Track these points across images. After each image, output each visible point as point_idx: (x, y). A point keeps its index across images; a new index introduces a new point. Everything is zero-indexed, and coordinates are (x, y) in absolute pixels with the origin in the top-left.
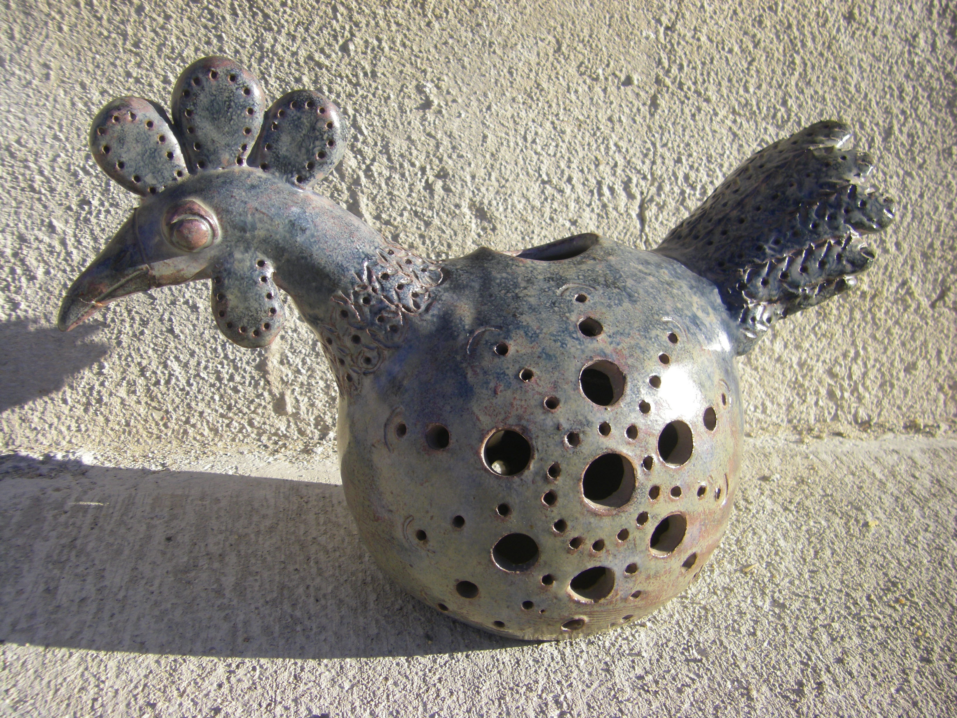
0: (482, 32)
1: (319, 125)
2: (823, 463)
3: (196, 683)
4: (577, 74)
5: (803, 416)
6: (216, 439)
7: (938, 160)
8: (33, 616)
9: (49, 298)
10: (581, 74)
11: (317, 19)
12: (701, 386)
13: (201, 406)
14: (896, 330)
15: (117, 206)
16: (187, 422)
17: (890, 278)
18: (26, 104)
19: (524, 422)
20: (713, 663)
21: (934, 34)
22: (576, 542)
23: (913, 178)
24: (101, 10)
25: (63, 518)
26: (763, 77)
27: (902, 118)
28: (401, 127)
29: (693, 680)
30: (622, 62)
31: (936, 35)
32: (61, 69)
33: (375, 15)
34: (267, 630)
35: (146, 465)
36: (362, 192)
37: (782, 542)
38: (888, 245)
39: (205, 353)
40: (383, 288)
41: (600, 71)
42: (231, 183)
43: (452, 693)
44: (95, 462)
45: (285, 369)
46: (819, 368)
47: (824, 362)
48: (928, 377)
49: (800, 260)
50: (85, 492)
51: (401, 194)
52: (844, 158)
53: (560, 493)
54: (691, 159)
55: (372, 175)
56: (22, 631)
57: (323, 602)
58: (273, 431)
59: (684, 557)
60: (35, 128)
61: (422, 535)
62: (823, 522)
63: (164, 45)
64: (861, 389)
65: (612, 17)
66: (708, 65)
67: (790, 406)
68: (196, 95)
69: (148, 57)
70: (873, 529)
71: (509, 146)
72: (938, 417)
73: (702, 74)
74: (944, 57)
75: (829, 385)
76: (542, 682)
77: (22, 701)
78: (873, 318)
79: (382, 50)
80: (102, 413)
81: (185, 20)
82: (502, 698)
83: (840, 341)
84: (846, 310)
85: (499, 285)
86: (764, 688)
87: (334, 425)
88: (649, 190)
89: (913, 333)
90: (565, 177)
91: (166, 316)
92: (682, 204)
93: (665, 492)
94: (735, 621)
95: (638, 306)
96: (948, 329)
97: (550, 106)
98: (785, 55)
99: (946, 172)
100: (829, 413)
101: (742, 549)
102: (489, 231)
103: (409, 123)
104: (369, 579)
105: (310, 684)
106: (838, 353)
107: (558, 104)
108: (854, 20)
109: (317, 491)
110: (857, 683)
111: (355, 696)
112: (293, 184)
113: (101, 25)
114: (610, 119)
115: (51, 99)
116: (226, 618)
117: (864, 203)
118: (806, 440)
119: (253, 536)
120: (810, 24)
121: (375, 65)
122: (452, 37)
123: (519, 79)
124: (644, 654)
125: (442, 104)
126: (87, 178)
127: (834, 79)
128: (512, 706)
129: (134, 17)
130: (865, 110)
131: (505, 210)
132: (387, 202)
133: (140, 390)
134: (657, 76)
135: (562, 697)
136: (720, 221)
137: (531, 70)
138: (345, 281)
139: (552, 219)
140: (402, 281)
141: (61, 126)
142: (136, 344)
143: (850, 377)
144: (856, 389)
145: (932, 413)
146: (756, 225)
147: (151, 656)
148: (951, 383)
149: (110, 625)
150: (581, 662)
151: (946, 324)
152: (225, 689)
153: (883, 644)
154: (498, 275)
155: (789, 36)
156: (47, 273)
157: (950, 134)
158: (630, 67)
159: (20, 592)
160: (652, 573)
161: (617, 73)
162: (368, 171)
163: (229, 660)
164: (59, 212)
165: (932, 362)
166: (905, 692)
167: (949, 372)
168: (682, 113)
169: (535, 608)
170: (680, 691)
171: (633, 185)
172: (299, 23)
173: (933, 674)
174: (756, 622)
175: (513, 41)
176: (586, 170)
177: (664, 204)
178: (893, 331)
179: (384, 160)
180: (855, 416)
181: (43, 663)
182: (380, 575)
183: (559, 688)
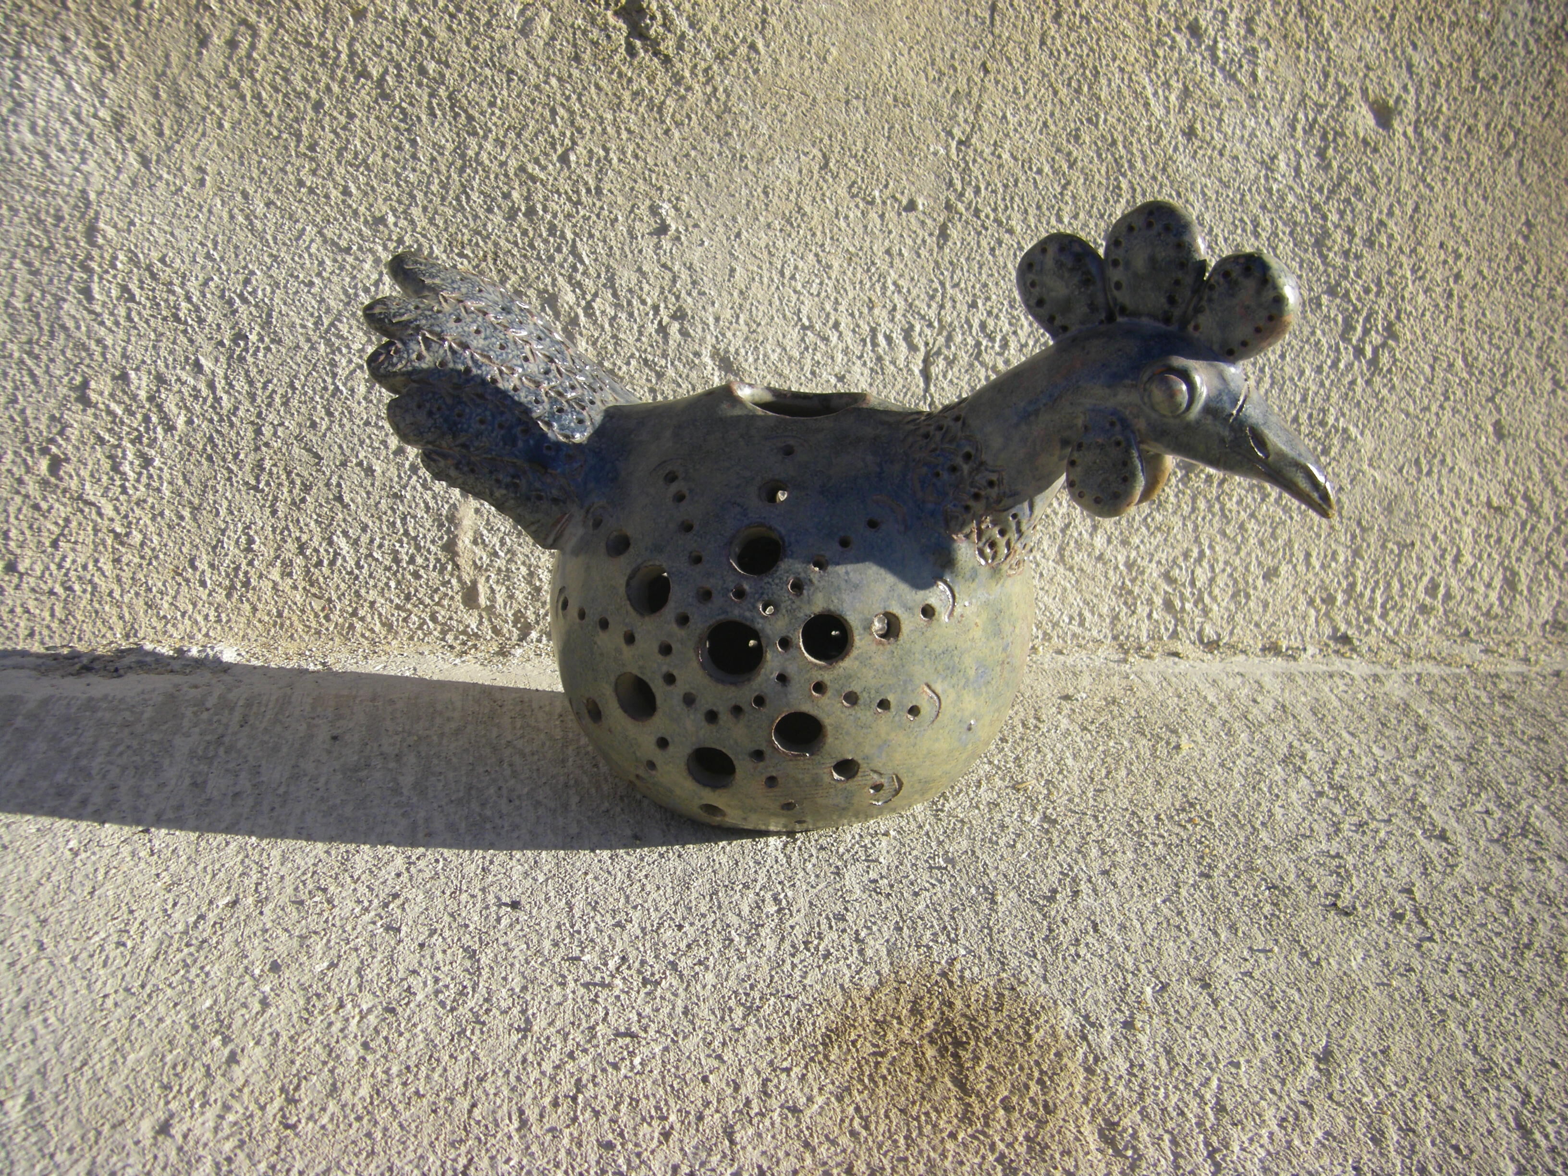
0: (731, 143)
2: (1146, 684)
3: (371, 872)
4: (848, 197)
5: (1132, 631)
6: (390, 637)
8: (180, 807)
9: (190, 454)
10: (853, 196)
11: (532, 123)
13: (373, 595)
14: (1252, 525)
15: (279, 342)
16: (354, 614)
18: (174, 214)
20: (960, 871)
21: (1298, 155)
24: (271, 105)
25: (205, 716)
26: (1080, 204)
28: (630, 256)
29: (933, 886)
30: (904, 182)
31: (1301, 156)
32: (219, 173)
33: (602, 120)
34: (452, 827)
35: (303, 664)
36: (581, 334)
37: (1070, 762)
39: (380, 528)
41: (876, 193)
43: (658, 888)
44: (238, 659)
45: (479, 551)
46: (1153, 571)
47: (1159, 563)
48: (1294, 586)
51: (629, 337)
54: (989, 304)
55: (594, 314)
57: (517, 803)
58: (461, 628)
60: (183, 244)
62: (1126, 743)
63: (346, 148)
64: (1207, 599)
65: (892, 128)
66: (1011, 188)
67: (1116, 618)
69: (325, 163)
70: (1184, 753)
71: (762, 283)
72: (1307, 639)
73: (1004, 199)
74: (1311, 184)
75: (1166, 592)
76: (762, 879)
77: (176, 883)
78: (1222, 509)
79: (610, 162)
80: (248, 600)
81: (372, 120)
82: (716, 893)
83: (1179, 537)
86: (1012, 894)
87: (538, 623)
88: (935, 340)
89: (1274, 530)
90: (831, 322)
91: (334, 481)
92: (977, 358)
94: (993, 833)
96: (1319, 526)
97: (814, 235)
98: (1108, 178)
99: (1314, 327)
100: (1167, 629)
101: (1020, 766)
103: (640, 251)
104: (572, 782)
105: (500, 876)
106: (1177, 552)
107: (824, 232)
108: (1196, 136)
110: (1119, 893)
111: (550, 887)
113: (270, 123)
114: (888, 252)
115: (205, 210)
116: (405, 814)
118: (1131, 659)
119: (435, 738)
120: (1139, 141)
121: (601, 180)
122: (694, 148)
123: (776, 200)
124: (881, 860)
125: (681, 229)
126: (245, 307)
128: (725, 901)
129: (311, 113)
131: (756, 360)
132: (610, 347)
133: (298, 572)
134: (948, 200)
135: (782, 896)
137: (791, 191)
139: (813, 373)
141: (215, 244)
142: (295, 514)
143: (1193, 583)
144: (1200, 599)
145: (1300, 633)
147: (319, 845)
148: (1324, 596)
149: (271, 818)
150: (809, 865)
152: (405, 877)
153: (1160, 860)
155: (1113, 155)
156: (190, 422)
157: (1319, 280)
158: (913, 189)
159: (162, 785)
161: (898, 196)
162: (589, 309)
163: (409, 851)
164: (208, 348)
165: (1299, 568)
166: (1171, 902)
167: (1322, 581)
168: (979, 246)
170: (916, 894)
171: (915, 334)
172: (509, 127)
173: (1209, 888)
174: (1018, 835)
175: (770, 154)
176: (857, 314)
177: (955, 358)
178: (1247, 526)
179: (609, 295)
180: (1200, 633)
181: (197, 851)
182: (585, 779)
183: (779, 887)
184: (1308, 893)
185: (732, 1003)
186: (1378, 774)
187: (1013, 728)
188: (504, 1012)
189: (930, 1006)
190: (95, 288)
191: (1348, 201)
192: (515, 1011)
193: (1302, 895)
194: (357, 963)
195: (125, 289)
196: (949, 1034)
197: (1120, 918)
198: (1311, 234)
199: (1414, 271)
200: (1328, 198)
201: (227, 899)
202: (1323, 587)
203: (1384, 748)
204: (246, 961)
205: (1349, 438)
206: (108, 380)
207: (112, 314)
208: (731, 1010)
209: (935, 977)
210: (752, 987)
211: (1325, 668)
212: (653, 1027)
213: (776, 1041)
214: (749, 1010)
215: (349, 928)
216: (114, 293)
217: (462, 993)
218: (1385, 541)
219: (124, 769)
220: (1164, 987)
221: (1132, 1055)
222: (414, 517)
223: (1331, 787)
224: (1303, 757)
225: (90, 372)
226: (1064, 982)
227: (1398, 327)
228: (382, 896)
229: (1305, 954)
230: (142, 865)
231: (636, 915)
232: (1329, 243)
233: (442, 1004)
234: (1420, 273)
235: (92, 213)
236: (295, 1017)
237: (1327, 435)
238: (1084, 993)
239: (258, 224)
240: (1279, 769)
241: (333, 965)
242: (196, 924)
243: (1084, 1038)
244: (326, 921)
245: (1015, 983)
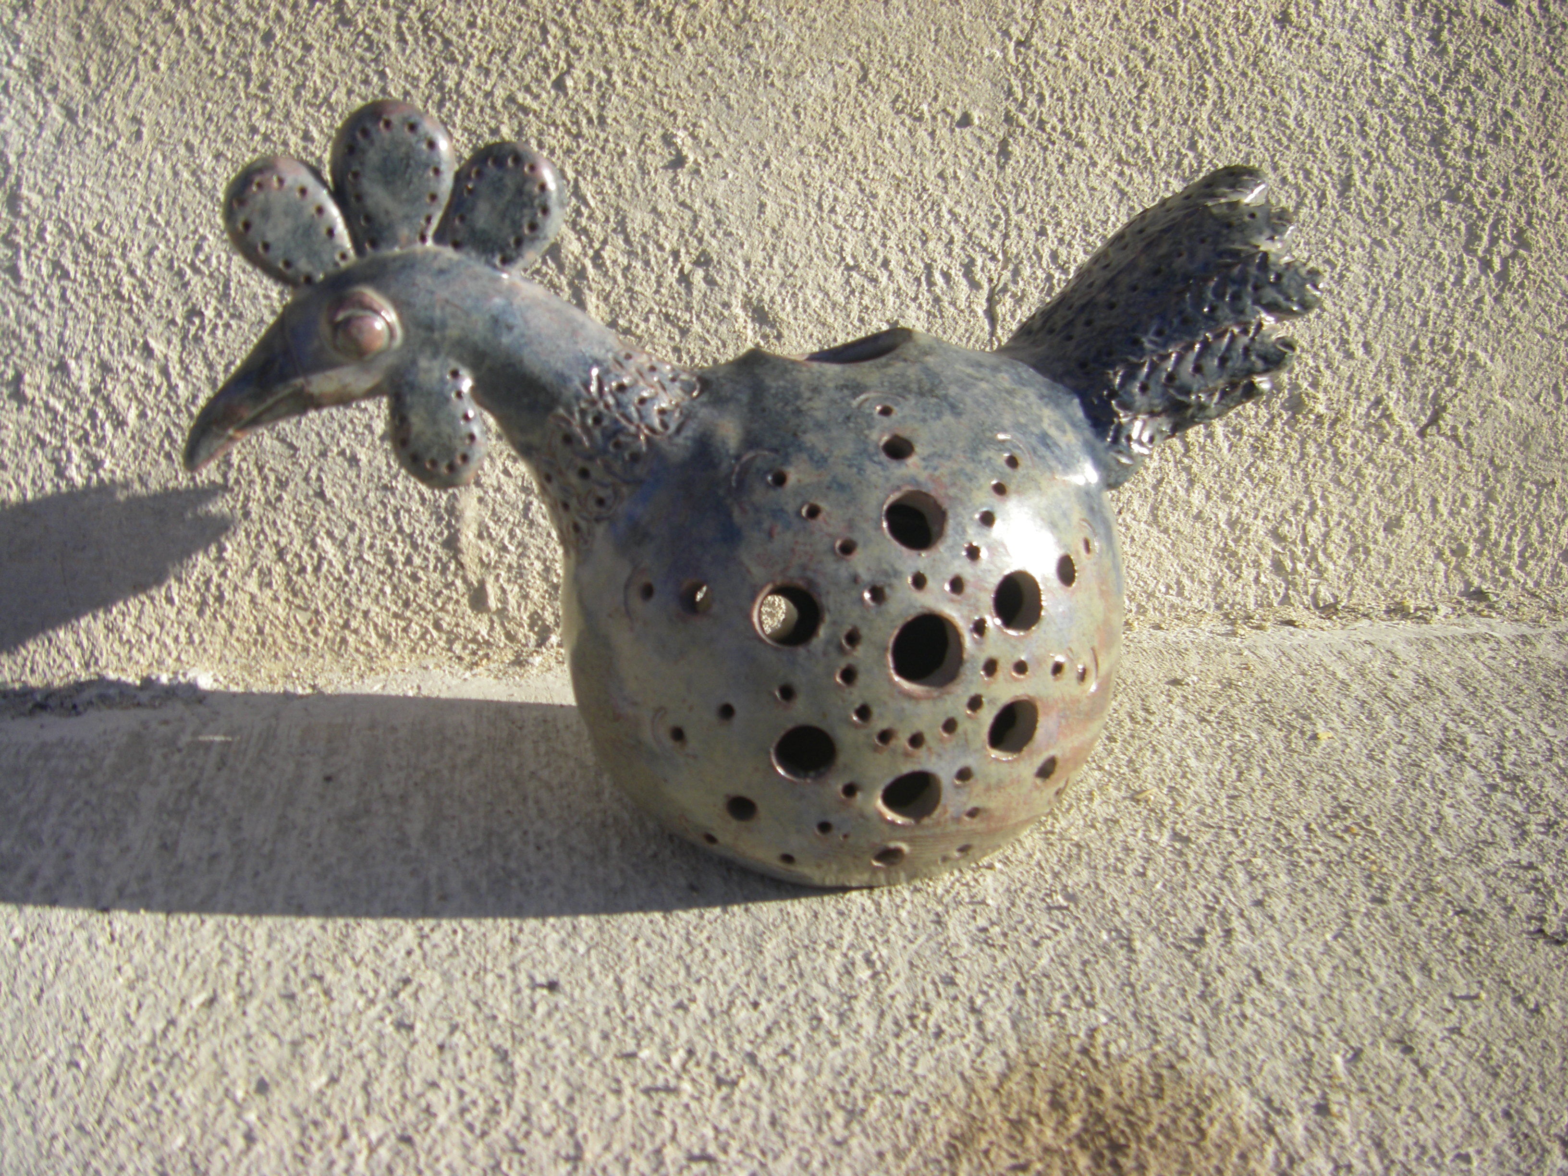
0: (753, 57)
1: (527, 187)
2: (1263, 660)
3: (376, 950)
4: (892, 114)
5: (1238, 598)
6: (388, 651)
7: (1421, 222)
8: (145, 877)
9: (145, 452)
10: (898, 112)
11: (520, 45)
12: (1053, 526)
13: (366, 603)
14: (1369, 470)
15: (240, 317)
16: (346, 625)
17: (1358, 395)
18: (108, 175)
19: (810, 574)
20: (1084, 910)
21: (1409, 39)
22: (885, 736)
23: (1385, 249)
24: (213, 40)
25: (177, 758)
26: (1160, 109)
27: (1365, 162)
28: (642, 194)
29: (1055, 931)
30: (956, 93)
31: (1411, 41)
32: (158, 123)
33: (601, 37)
34: (470, 886)
35: (290, 688)
36: (590, 289)
37: (1193, 762)
38: (1352, 347)
39: (370, 526)
40: (619, 404)
41: (925, 107)
42: (412, 266)
43: (725, 953)
44: (216, 686)
45: (485, 546)
46: (1259, 529)
47: (1265, 518)
48: (1420, 537)
49: (1191, 357)
50: (205, 725)
51: (646, 290)
52: (1252, 216)
53: (861, 668)
54: (1060, 230)
55: (604, 264)
56: (133, 896)
57: (547, 850)
58: (470, 636)
59: (1039, 761)
60: (121, 208)
61: (678, 734)
62: (1254, 736)
63: (304, 86)
64: (1321, 558)
65: (939, 30)
66: (1080, 94)
67: (1218, 584)
68: (364, 152)
69: (280, 103)
70: (1323, 743)
71: (797, 218)
72: (1436, 597)
73: (1072, 108)
74: (1424, 72)
75: (1274, 552)
76: (848, 938)
77: (142, 977)
78: (1335, 454)
79: (613, 85)
80: (223, 617)
81: (332, 50)
82: (794, 956)
83: (1287, 488)
84: (1294, 442)
85: (775, 396)
86: (1152, 938)
87: (557, 625)
88: (1000, 275)
89: (1395, 474)
90: (879, 260)
91: (313, 474)
93: (1005, 668)
94: (1117, 859)
95: (964, 420)
96: (1446, 468)
97: (854, 159)
98: (1191, 77)
99: (1433, 239)
100: (1276, 594)
101: (1135, 771)
102: (772, 340)
103: (654, 189)
104: (610, 820)
105: (532, 948)
106: (1285, 506)
107: (866, 156)
108: (1290, 23)
109: (535, 713)
110: (1279, 930)
111: (593, 959)
112: (494, 267)
113: (212, 60)
114: (941, 175)
115: (144, 166)
116: (414, 873)
117: (1279, 277)
118: (1241, 632)
119: (446, 773)
120: (1225, 31)
121: (603, 107)
122: (711, 65)
123: (809, 121)
124: (989, 901)
125: (701, 160)
126: (197, 278)
127: (1265, 109)
128: (807, 967)
129: (260, 47)
130: (1311, 152)
131: (795, 308)
132: (625, 302)
133: (278, 582)
134: (1008, 112)
135: (875, 956)
136: (1083, 308)
137: (826, 109)
138: (567, 394)
139: (861, 320)
140: (645, 394)
141: (159, 206)
142: (271, 515)
143: (1304, 540)
144: (1313, 558)
145: (1428, 590)
146: (1132, 310)
148: (1454, 546)
149: (254, 886)
150: (903, 914)
151: (1443, 459)
152: (417, 955)
153: (1321, 883)
154: (774, 383)
155: (1196, 49)
156: (142, 415)
157: (1437, 183)
158: (967, 101)
159: (125, 850)
160: (993, 781)
161: (950, 109)
162: (597, 258)
163: (420, 922)
164: (158, 328)
165: (1424, 517)
166: (1345, 939)
167: (1451, 529)
168: (1045, 163)
169: (834, 832)
170: (1036, 944)
171: (977, 269)
172: (493, 51)
173: (1387, 917)
174: (1147, 860)
175: (799, 67)
176: (908, 249)
177: (1024, 295)
178: (1366, 472)
179: (621, 242)
180: (1315, 597)
181: (166, 934)
182: (626, 816)
183: (870, 944)
184: (1506, 917)
185: (829, 1106)
186: (1556, 759)
187: (1120, 723)
188: (548, 1135)
189: (1074, 1097)
190: (23, 266)
191: (1467, 90)
192: (562, 1132)
193: (1499, 920)
194: (362, 1076)
195: (56, 264)
196: (1102, 1134)
197: (1286, 964)
198: (1427, 131)
199: (1545, 168)
200: (1445, 88)
201: (203, 997)
202: (1452, 537)
203: (1554, 725)
204: (226, 1081)
205: (1477, 365)
206: (45, 371)
207: (43, 294)
208: (829, 1116)
209: (1076, 1056)
210: (852, 1082)
211: (1463, 630)
212: (735, 1145)
213: (890, 1157)
214: (853, 1114)
215: (351, 1028)
216: (44, 271)
217: (494, 1111)
218: (1523, 480)
219: (80, 831)
220: (1357, 1054)
221: (1334, 1152)
222: (409, 511)
223: (1504, 778)
224: (1463, 742)
225: (24, 364)
226: (1233, 1054)
227: (1529, 233)
228: (391, 982)
229: (1519, 1000)
230: (101, 955)
231: (700, 992)
232: (1448, 140)
233: (470, 1127)
234: (1552, 171)
235: (12, 179)
236: (288, 1156)
237: (1452, 362)
238: (1260, 1069)
239: (207, 181)
240: (1438, 758)
241: (333, 1080)
242: (164, 1033)
243: (1271, 1130)
244: (324, 1020)
245: (1173, 1058)
